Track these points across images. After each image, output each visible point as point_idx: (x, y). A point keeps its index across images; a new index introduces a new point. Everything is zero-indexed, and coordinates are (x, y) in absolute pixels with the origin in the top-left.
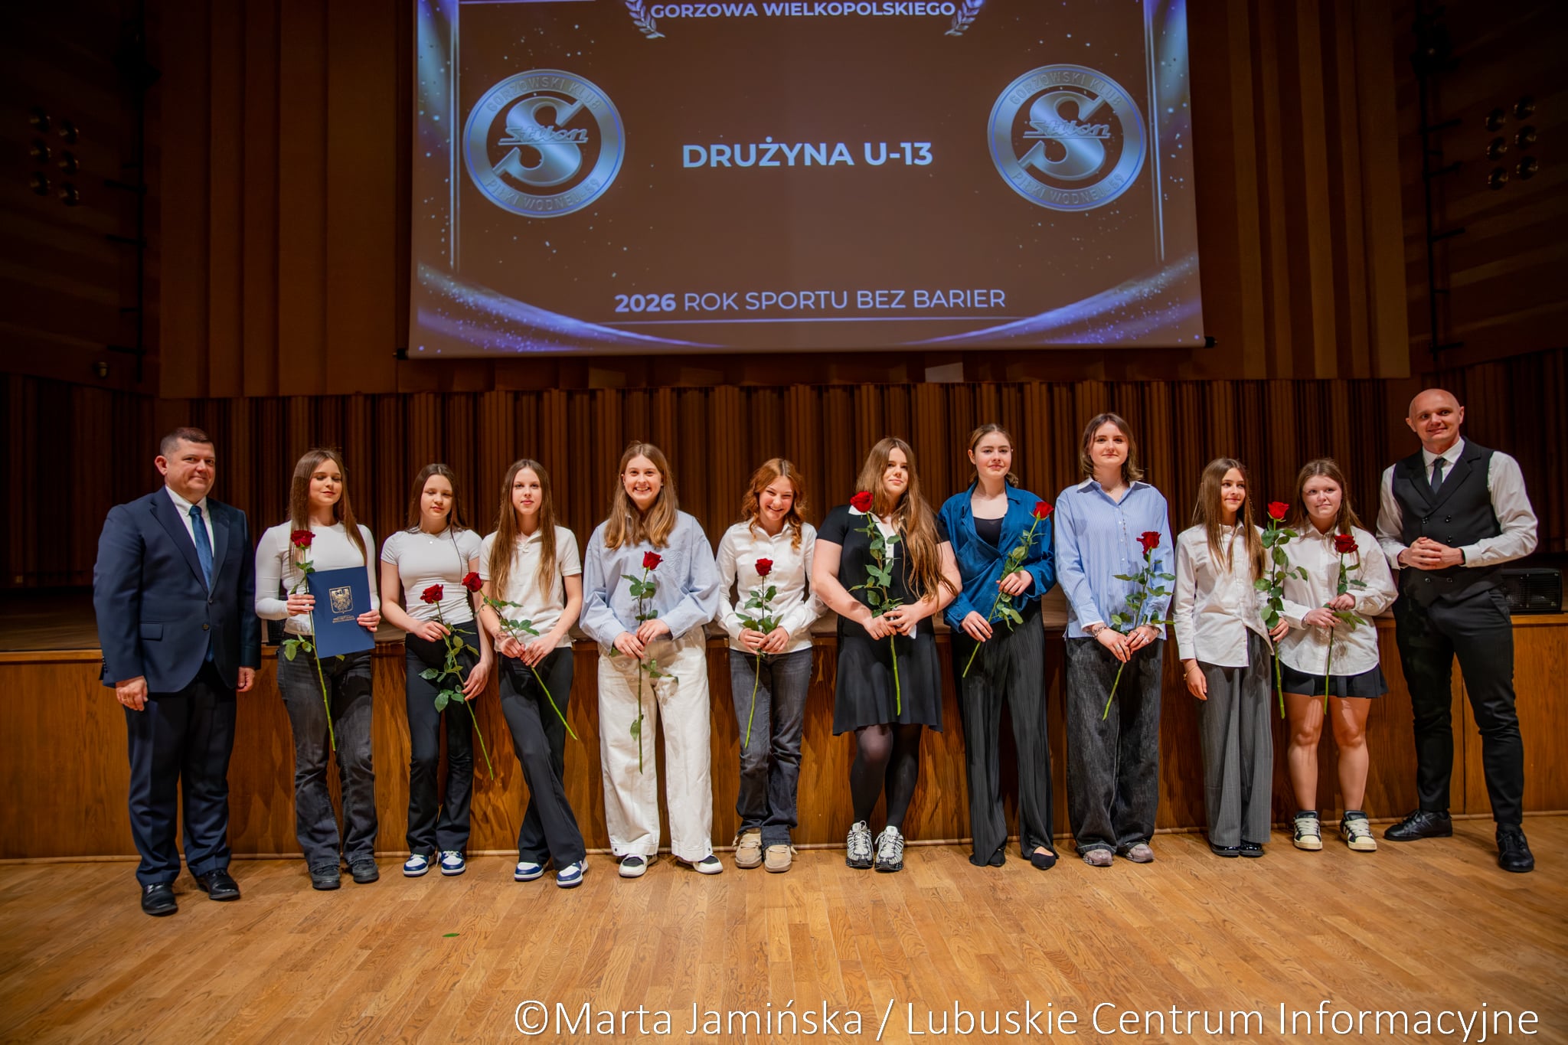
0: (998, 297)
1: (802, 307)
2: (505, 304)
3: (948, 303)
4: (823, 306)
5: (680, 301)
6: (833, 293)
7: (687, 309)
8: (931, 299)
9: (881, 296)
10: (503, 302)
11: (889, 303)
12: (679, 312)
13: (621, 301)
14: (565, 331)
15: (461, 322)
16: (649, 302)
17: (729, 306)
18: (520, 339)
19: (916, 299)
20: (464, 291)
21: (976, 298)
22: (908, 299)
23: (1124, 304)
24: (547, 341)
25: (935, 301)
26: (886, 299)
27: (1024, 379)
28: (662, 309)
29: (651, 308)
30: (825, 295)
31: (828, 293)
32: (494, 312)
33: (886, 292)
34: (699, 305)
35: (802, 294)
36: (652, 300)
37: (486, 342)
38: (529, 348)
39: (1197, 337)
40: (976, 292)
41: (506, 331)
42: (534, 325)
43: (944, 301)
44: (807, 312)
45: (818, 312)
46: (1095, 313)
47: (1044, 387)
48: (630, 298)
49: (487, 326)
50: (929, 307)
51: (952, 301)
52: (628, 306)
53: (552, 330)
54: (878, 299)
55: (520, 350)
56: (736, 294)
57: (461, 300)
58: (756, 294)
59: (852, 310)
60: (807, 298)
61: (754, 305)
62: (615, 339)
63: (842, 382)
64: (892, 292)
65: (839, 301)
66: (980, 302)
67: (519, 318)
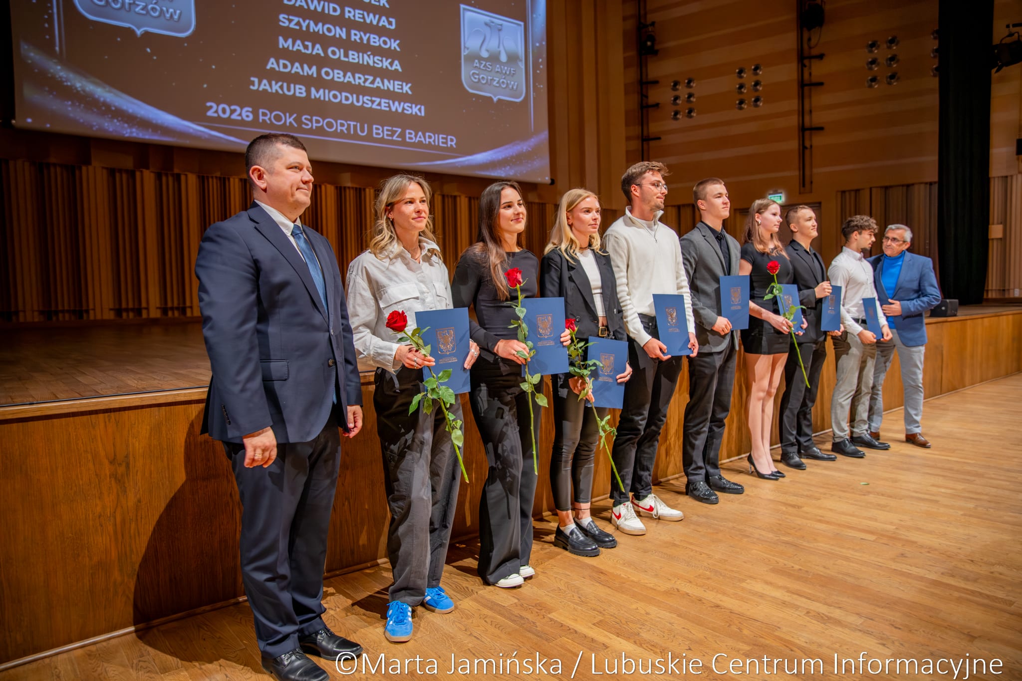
0: (452, 142)
1: (339, 131)
2: (112, 94)
3: (425, 140)
4: (352, 132)
5: (255, 113)
6: (358, 125)
7: (261, 121)
8: (416, 136)
9: (388, 130)
10: (110, 92)
11: (392, 135)
12: (255, 123)
13: (211, 107)
14: (166, 124)
15: (70, 103)
16: (233, 112)
17: (290, 123)
18: (126, 125)
19: (408, 136)
20: (71, 76)
21: (441, 140)
22: (402, 135)
23: (514, 154)
24: (150, 130)
25: (418, 139)
26: (389, 133)
27: (456, 194)
28: (242, 119)
29: (234, 116)
30: (354, 125)
31: (355, 123)
32: (102, 99)
33: (390, 128)
34: (270, 119)
35: (339, 121)
36: (235, 111)
37: (95, 124)
38: (134, 135)
39: (547, 178)
40: (441, 136)
41: (113, 117)
42: (139, 116)
43: (423, 139)
44: (341, 135)
45: (347, 136)
46: (500, 158)
47: (467, 200)
48: (218, 106)
49: (95, 110)
50: (414, 142)
51: (428, 140)
52: (216, 112)
53: (154, 122)
54: (386, 133)
55: (127, 135)
56: (295, 116)
57: (69, 84)
58: (309, 117)
59: (369, 137)
60: (342, 125)
61: (307, 125)
62: (207, 136)
63: (355, 186)
64: (394, 129)
65: (362, 131)
66: (443, 143)
67: (125, 108)
